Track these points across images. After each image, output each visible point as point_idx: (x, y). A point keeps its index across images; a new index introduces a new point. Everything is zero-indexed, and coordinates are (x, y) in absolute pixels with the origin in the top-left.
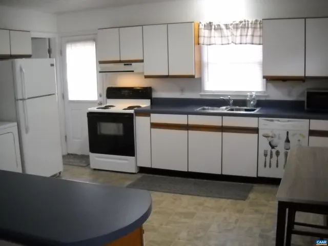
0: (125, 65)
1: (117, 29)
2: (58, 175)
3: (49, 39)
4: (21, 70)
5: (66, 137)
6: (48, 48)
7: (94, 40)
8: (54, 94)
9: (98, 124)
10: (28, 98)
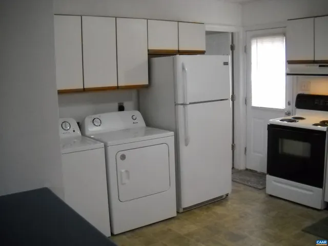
0: (320, 66)
1: (313, 19)
2: (224, 197)
3: (232, 34)
4: (183, 69)
5: (246, 148)
6: (231, 44)
7: (284, 34)
8: (227, 99)
9: (280, 139)
10: (190, 103)
